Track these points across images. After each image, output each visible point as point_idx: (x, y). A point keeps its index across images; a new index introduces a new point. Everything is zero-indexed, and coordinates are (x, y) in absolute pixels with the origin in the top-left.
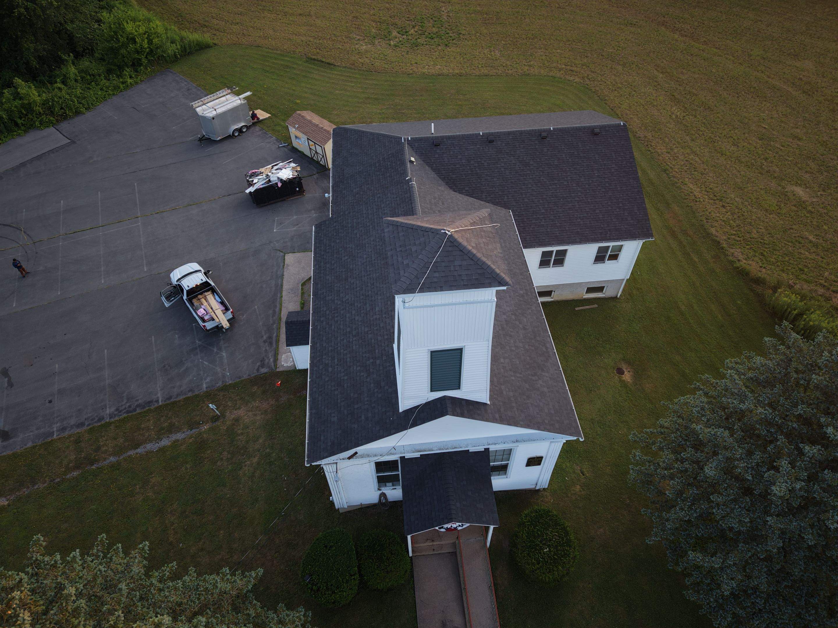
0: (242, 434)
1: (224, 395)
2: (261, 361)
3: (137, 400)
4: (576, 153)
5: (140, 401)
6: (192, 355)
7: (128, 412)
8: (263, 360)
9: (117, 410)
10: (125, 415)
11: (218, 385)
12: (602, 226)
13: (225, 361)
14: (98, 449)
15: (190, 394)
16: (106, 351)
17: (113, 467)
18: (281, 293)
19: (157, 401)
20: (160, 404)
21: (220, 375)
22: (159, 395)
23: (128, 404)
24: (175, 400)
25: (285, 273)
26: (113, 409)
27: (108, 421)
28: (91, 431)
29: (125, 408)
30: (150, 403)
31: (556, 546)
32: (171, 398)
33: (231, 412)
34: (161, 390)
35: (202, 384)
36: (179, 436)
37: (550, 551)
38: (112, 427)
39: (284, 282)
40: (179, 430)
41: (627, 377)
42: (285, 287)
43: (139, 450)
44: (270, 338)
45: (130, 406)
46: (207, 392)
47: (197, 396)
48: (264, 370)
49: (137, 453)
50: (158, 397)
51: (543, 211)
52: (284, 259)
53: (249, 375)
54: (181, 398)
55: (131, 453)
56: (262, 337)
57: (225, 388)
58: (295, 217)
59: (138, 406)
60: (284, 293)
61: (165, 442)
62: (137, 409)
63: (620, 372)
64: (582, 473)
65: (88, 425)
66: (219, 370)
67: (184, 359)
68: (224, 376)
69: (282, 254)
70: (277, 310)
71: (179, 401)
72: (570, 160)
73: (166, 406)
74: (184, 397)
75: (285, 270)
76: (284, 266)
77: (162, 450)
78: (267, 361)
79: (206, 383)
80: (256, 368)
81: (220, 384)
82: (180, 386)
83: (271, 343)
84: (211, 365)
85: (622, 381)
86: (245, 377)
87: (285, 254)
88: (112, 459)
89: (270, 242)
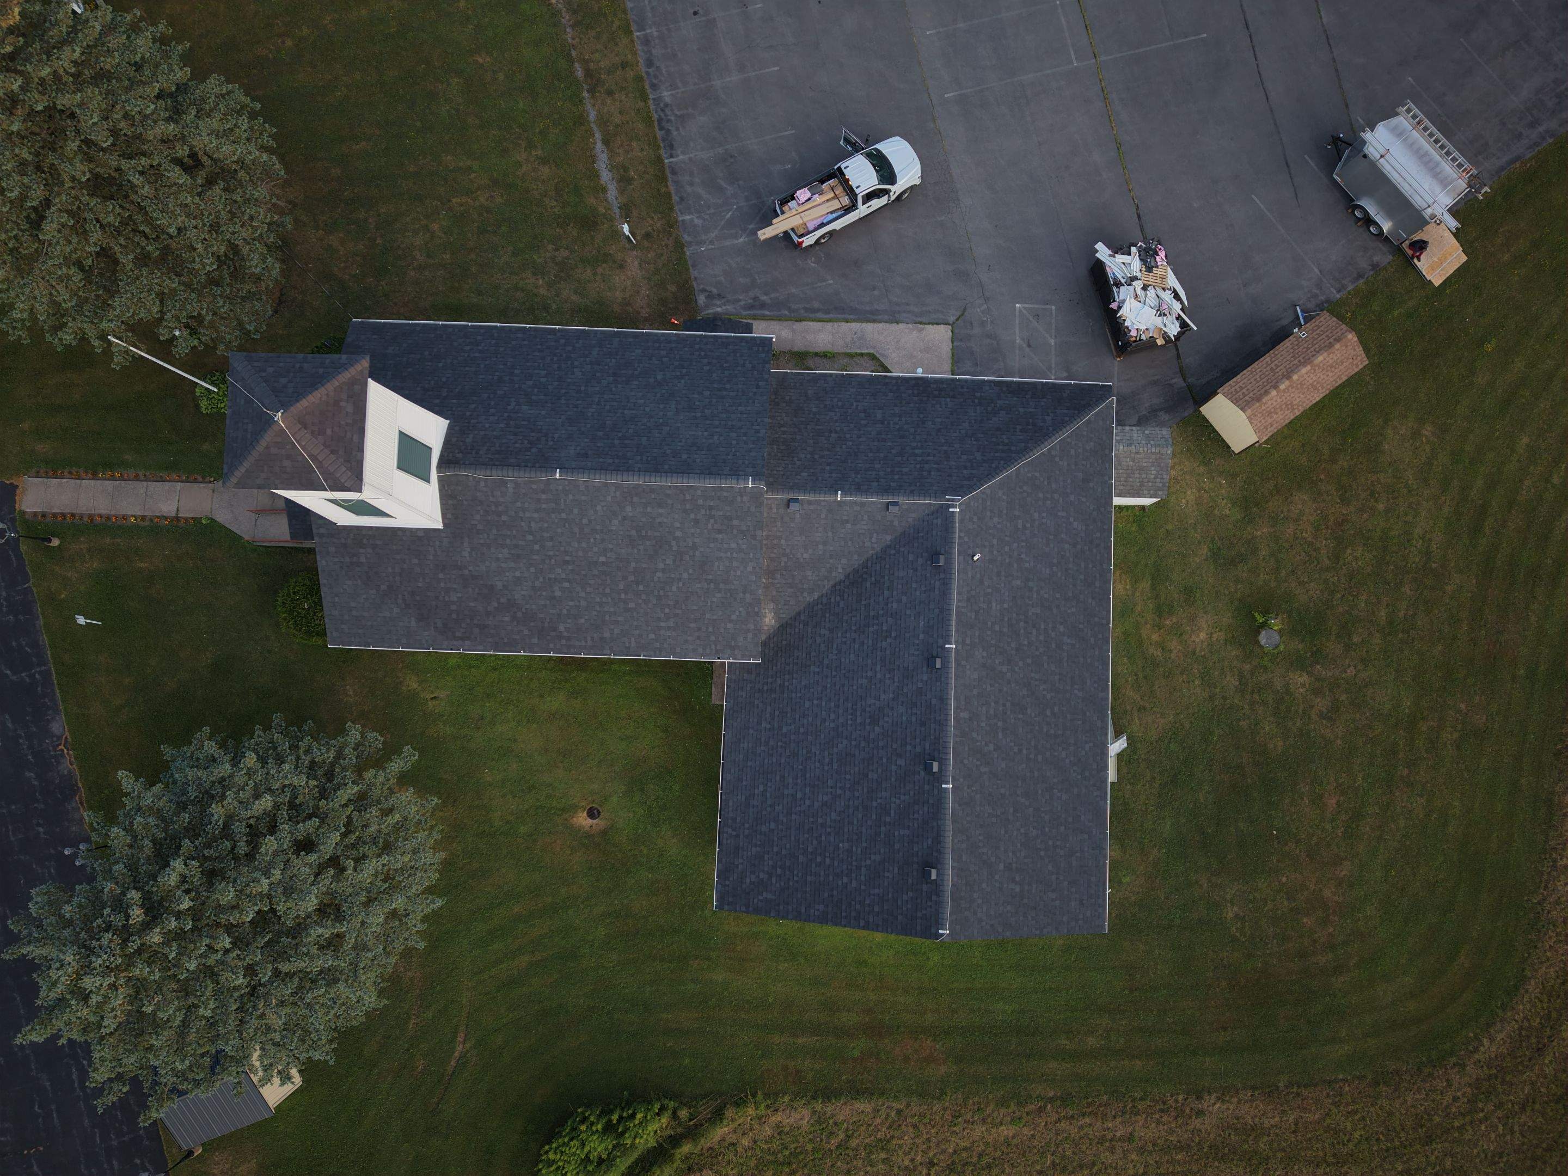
0: (595, 274)
1: (667, 246)
2: (719, 295)
3: (677, 129)
4: (888, 819)
5: (675, 133)
6: (746, 194)
7: (660, 120)
8: (720, 296)
9: (666, 105)
10: (655, 117)
11: (686, 236)
12: (747, 825)
13: (728, 243)
14: (610, 93)
15: (675, 198)
16: (776, 69)
17: (581, 120)
18: (854, 321)
19: (671, 156)
20: (666, 161)
21: (704, 237)
22: (681, 157)
23: (673, 118)
24: (670, 179)
25: (902, 326)
26: (668, 100)
27: (651, 97)
28: (639, 79)
29: (666, 115)
30: (671, 147)
31: (306, 618)
32: (674, 172)
33: (637, 257)
34: (690, 159)
35: (690, 213)
36: (612, 193)
37: (304, 609)
38: (641, 104)
39: (881, 325)
40: (622, 191)
41: (582, 820)
42: (869, 327)
43: (599, 146)
44: (763, 306)
45: (668, 121)
46: (676, 222)
47: (671, 209)
48: (701, 299)
49: (595, 143)
50: (677, 156)
51: (784, 730)
52: (938, 324)
53: (695, 278)
54: (672, 189)
55: (598, 136)
56: (766, 294)
57: (679, 246)
58: (1052, 342)
59: (668, 131)
60: (855, 326)
61: (606, 176)
62: (663, 132)
63: (592, 814)
64: (435, 698)
65: (648, 73)
66: (713, 235)
67: (741, 182)
68: (700, 243)
69: (952, 319)
70: (820, 315)
71: (667, 186)
72: (874, 804)
73: (662, 170)
74: (673, 192)
75: (910, 326)
76: (921, 323)
77: (595, 175)
78: (718, 303)
79: (692, 220)
80: (708, 288)
81: (687, 238)
82: (692, 184)
83: (751, 307)
84: (723, 223)
85: (574, 808)
86: (694, 273)
87: (952, 325)
88: (592, 115)
89: (987, 300)
